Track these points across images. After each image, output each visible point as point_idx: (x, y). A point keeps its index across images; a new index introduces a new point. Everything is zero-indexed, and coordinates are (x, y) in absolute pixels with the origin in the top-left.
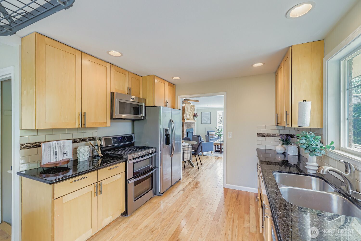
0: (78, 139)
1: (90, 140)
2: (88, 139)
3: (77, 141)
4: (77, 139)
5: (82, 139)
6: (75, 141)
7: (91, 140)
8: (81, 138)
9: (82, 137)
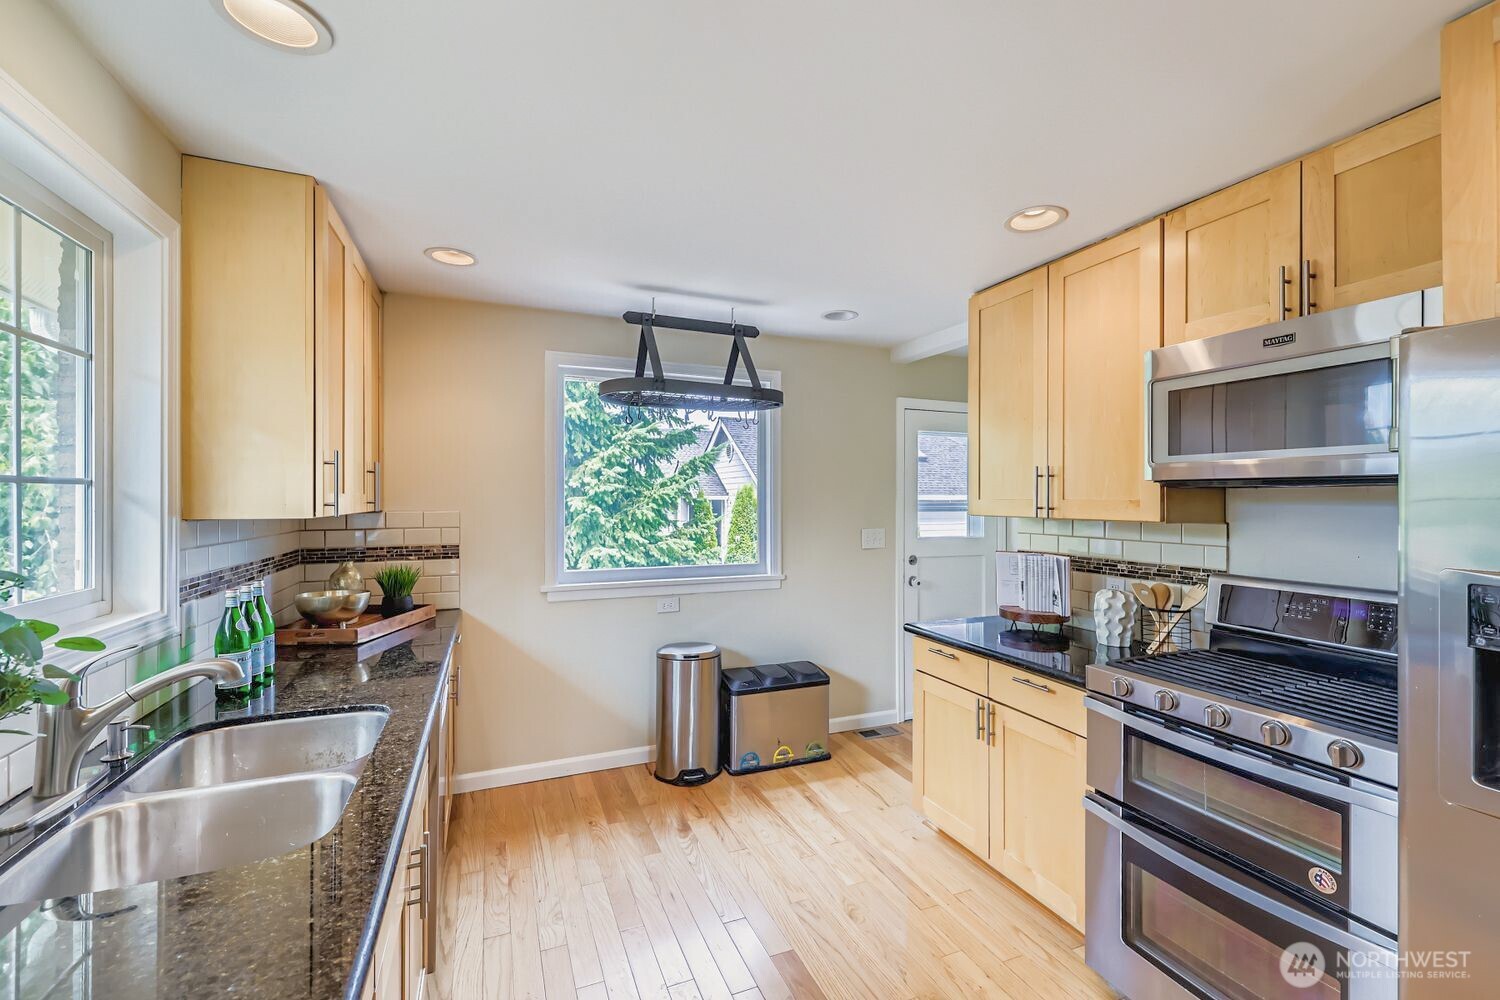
0: (1141, 564)
1: (1192, 578)
2: (1179, 573)
3: (1137, 573)
4: (1136, 564)
5: (1154, 570)
6: (1133, 572)
7: (1195, 580)
8: (1155, 565)
9: (1158, 562)
